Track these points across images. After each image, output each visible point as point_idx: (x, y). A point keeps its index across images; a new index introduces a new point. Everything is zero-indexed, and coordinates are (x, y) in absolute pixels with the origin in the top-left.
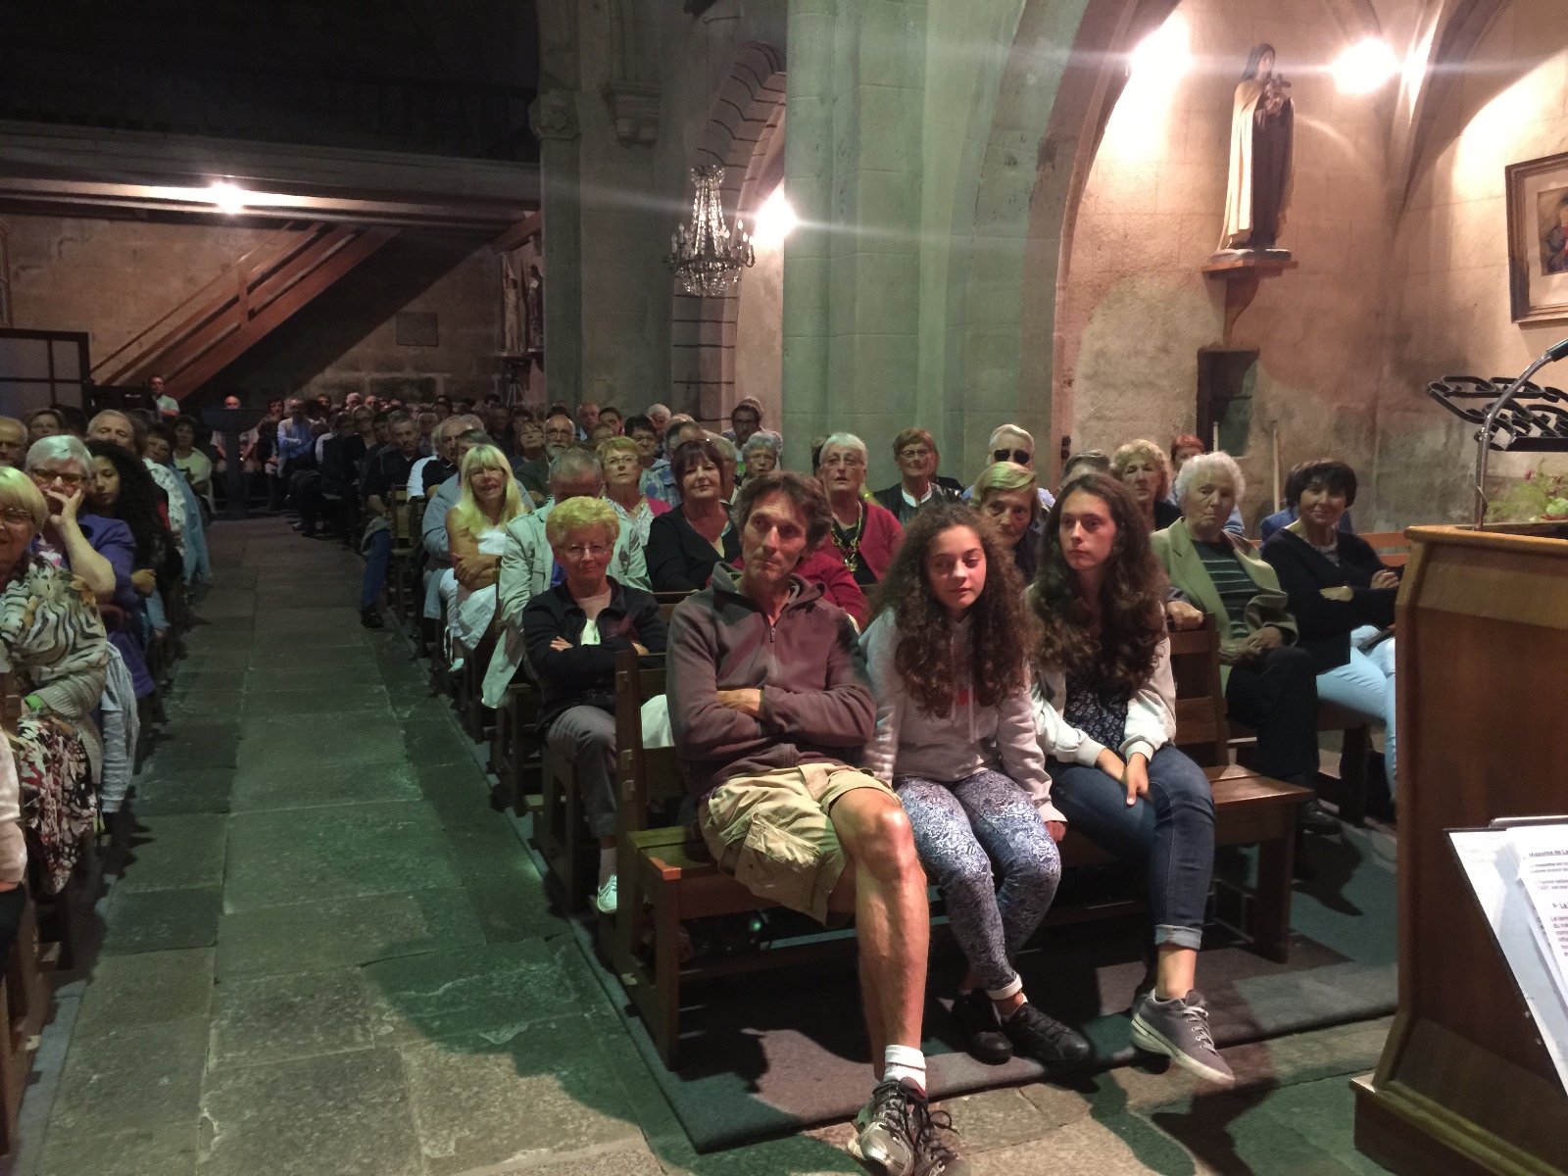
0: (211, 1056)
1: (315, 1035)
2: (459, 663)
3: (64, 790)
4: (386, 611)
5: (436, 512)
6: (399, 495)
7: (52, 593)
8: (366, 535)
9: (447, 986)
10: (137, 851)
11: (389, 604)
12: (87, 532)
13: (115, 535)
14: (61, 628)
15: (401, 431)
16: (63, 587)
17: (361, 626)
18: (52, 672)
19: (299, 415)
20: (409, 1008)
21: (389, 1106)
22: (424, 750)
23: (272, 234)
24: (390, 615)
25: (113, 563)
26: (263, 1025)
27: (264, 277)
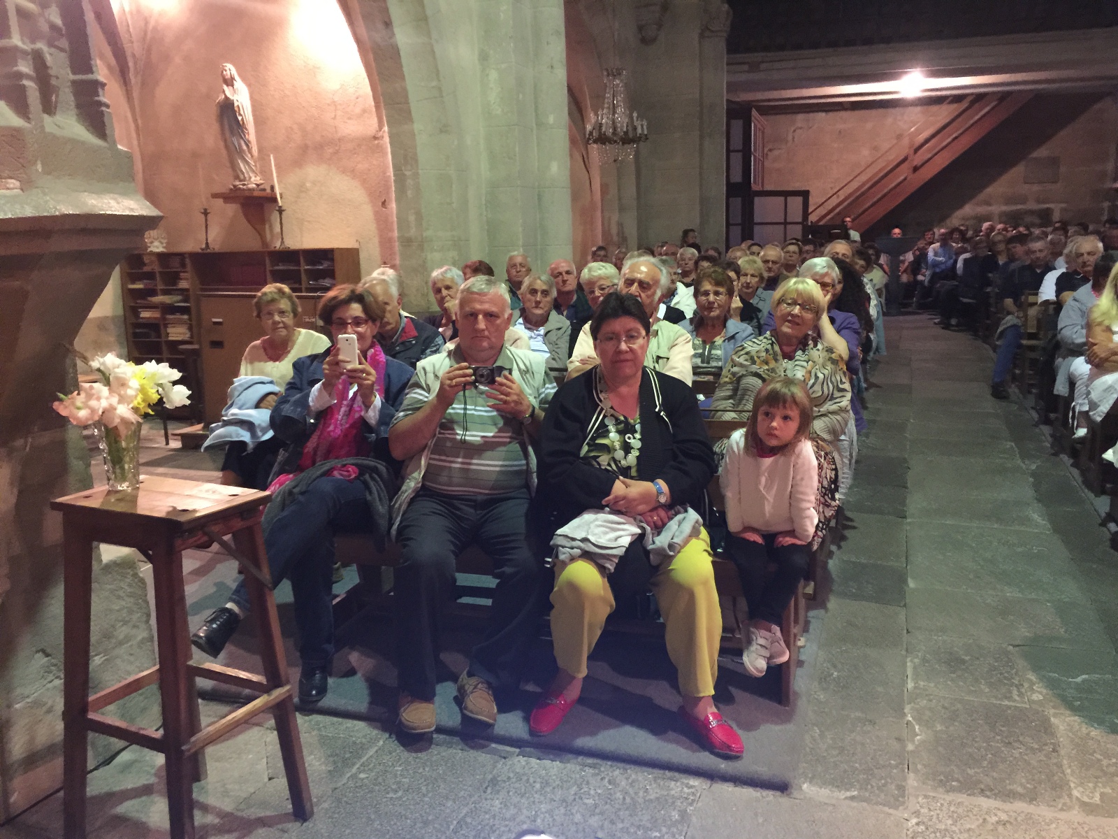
0: (909, 681)
1: (982, 687)
2: (1082, 432)
3: (822, 487)
4: (1010, 387)
5: (1071, 313)
6: (1031, 299)
7: (821, 361)
8: (999, 331)
9: (1084, 676)
10: (847, 533)
11: (1013, 382)
12: (832, 320)
13: (849, 323)
14: (825, 383)
15: (1034, 249)
16: (827, 358)
17: (989, 397)
18: (819, 411)
19: (945, 240)
20: (1052, 684)
21: (1044, 752)
22: (1050, 495)
23: (935, 108)
24: (1013, 390)
25: (847, 342)
26: (944, 669)
27: (927, 141)
